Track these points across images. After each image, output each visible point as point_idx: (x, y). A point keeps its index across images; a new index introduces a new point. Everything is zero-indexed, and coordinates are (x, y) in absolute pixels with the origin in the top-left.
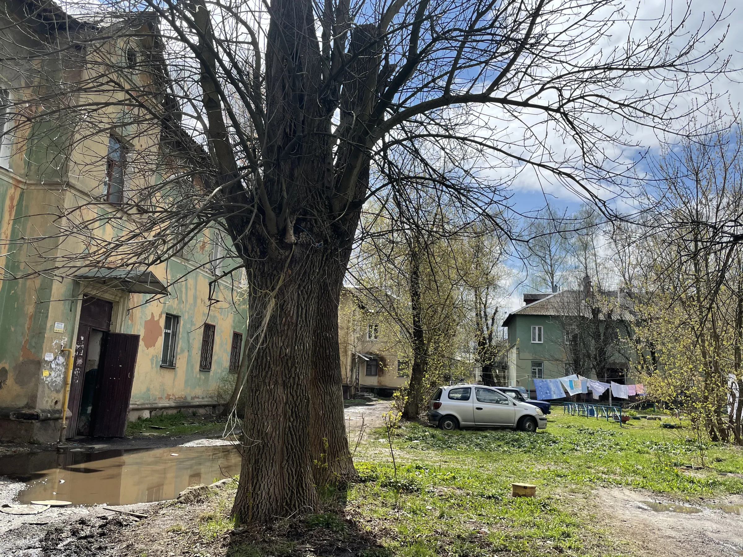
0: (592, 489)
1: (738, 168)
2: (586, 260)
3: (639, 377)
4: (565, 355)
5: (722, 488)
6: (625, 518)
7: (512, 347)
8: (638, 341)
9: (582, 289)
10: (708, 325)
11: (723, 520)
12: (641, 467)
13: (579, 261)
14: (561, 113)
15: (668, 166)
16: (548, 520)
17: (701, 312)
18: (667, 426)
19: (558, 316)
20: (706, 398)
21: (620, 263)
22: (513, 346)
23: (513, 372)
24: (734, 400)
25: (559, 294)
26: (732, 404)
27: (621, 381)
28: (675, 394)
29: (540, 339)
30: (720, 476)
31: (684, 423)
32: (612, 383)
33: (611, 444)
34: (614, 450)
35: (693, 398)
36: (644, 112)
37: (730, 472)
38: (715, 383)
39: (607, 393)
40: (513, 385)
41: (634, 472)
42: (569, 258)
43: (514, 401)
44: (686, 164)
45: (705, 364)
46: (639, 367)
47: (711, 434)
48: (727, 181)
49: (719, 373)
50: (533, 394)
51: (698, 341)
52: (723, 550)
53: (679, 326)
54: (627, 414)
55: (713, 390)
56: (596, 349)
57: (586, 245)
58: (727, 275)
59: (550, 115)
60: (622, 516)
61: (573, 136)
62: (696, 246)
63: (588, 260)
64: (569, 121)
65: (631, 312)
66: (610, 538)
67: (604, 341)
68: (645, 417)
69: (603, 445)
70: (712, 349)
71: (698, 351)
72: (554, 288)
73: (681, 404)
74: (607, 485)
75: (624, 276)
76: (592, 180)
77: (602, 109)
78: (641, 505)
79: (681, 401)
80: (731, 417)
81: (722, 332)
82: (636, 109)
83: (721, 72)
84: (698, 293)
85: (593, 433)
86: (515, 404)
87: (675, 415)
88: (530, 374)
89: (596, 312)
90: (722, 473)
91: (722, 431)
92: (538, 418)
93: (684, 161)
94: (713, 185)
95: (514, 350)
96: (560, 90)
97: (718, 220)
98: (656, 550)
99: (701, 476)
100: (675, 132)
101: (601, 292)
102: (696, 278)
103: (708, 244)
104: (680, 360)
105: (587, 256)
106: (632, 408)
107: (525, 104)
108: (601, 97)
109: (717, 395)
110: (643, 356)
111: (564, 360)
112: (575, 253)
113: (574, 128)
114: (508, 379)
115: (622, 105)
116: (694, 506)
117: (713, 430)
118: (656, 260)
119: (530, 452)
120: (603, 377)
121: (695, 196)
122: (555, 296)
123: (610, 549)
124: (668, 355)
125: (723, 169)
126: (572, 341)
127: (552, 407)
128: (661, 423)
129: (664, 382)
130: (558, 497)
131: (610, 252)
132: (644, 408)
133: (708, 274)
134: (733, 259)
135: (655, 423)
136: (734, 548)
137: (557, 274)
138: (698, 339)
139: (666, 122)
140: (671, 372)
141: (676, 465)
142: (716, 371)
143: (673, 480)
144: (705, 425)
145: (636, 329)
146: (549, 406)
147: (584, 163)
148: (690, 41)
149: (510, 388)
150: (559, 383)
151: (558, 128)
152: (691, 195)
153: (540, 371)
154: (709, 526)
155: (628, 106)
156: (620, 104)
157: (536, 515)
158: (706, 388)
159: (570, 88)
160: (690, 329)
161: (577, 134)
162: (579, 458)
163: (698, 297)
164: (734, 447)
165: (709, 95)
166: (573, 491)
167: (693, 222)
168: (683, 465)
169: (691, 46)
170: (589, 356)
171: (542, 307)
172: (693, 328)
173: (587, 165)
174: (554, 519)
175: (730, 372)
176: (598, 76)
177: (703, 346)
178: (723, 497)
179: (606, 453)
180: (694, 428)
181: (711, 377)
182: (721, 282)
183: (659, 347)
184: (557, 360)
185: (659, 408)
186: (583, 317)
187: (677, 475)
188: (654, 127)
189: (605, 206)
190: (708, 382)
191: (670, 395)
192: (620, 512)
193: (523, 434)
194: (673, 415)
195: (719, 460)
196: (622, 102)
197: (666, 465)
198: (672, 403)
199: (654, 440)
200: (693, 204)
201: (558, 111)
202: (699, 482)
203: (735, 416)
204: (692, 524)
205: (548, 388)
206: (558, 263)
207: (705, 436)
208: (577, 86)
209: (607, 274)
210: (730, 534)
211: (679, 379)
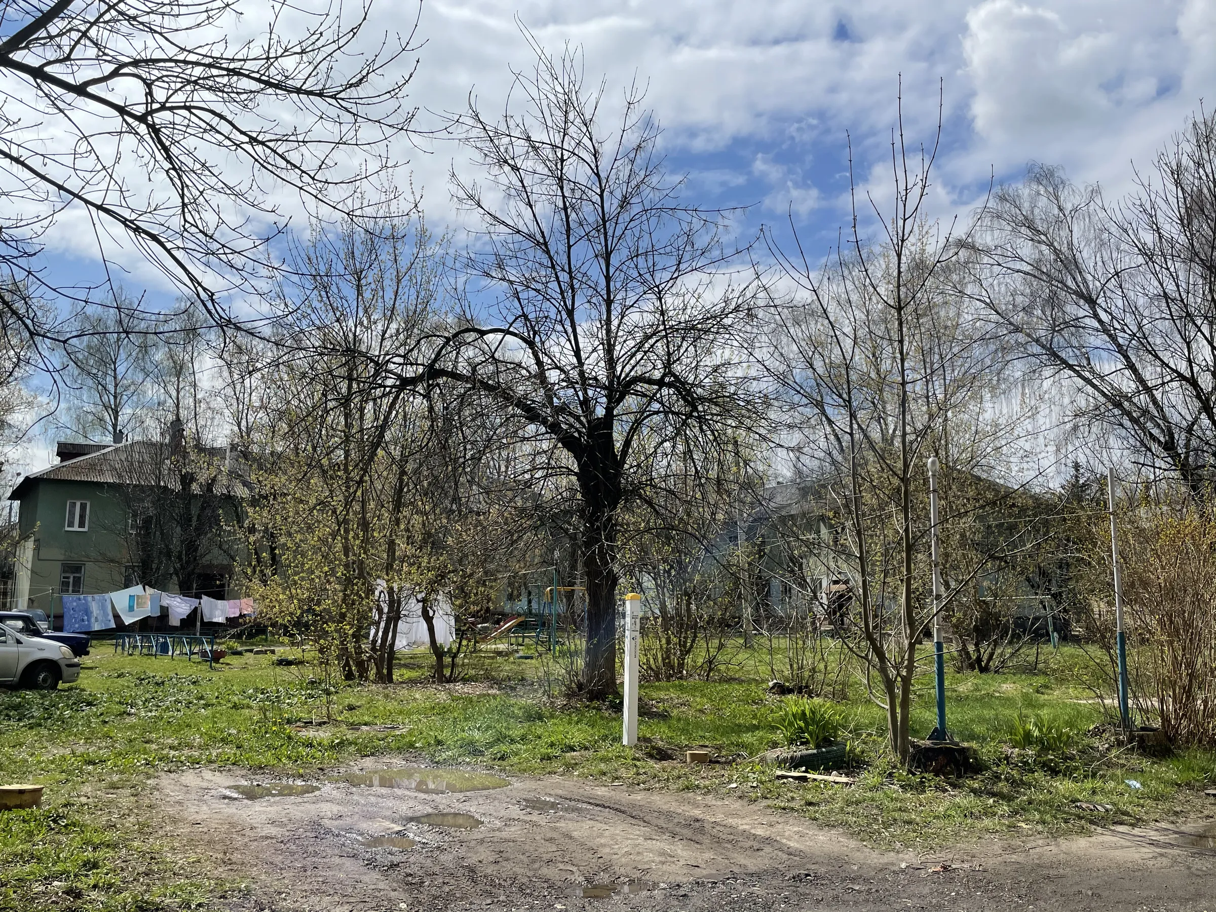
0: (148, 778)
1: (414, 281)
2: (178, 393)
3: (247, 588)
4: (127, 554)
5: (352, 749)
6: (199, 818)
7: (24, 537)
8: (252, 530)
9: (167, 441)
10: (357, 507)
11: (349, 797)
12: (235, 732)
13: (167, 392)
14: (148, 126)
15: (320, 259)
16: (60, 843)
17: (348, 487)
18: (285, 663)
19: (120, 486)
20: (343, 616)
21: (235, 404)
22: (28, 537)
23: (24, 583)
24: (380, 618)
25: (126, 446)
26: (378, 624)
27: (219, 595)
28: (299, 612)
29: (82, 525)
30: (351, 732)
31: (308, 656)
32: (205, 598)
33: (191, 698)
34: (193, 708)
35: (324, 617)
36: (288, 162)
37: (365, 724)
38: (357, 594)
39: (194, 615)
40: (21, 606)
41: (223, 740)
42: (149, 385)
43: (19, 636)
44: (344, 262)
45: (346, 566)
46: (249, 571)
47: (344, 670)
48: (398, 298)
49: (364, 578)
50: (57, 623)
51: (339, 530)
52: (343, 845)
53: (314, 508)
54: (223, 648)
55: (353, 604)
56: (182, 542)
57: (181, 368)
58: (388, 436)
59: (127, 123)
60: (195, 816)
61: (167, 172)
62: (350, 387)
63: (182, 394)
64: (161, 142)
65: (245, 484)
66: (169, 857)
67: (196, 529)
68: (251, 651)
69: (178, 701)
70: (357, 542)
71: (339, 546)
72: (118, 436)
73: (307, 626)
74: (175, 767)
75: (239, 425)
76: (194, 253)
77: (221, 138)
78: (228, 793)
79: (307, 622)
80: (374, 641)
81: (374, 517)
82: (275, 152)
83: (402, 129)
84: (346, 458)
85: (163, 683)
86: (19, 642)
87: (298, 644)
88: (57, 587)
89: (188, 480)
90: (354, 726)
91: (360, 664)
92: (62, 663)
93: (342, 255)
94: (380, 300)
95: (30, 544)
96: (149, 85)
97: (382, 353)
98: (243, 863)
99: (323, 735)
100: (331, 203)
101: (200, 448)
102: (345, 435)
103: (367, 385)
104: (311, 560)
105: (181, 386)
106: (233, 637)
107: (80, 90)
108: (221, 117)
109: (358, 610)
110: (256, 553)
111: (124, 560)
112: (160, 379)
113: (169, 158)
114: (12, 596)
115: (253, 140)
116: (309, 783)
117: (347, 664)
118: (289, 402)
119: (40, 725)
120: (190, 588)
121: (354, 312)
122: (116, 450)
123: (167, 875)
124: (294, 551)
125: (395, 280)
126: (141, 528)
127: (94, 642)
128: (275, 658)
129: (284, 593)
130: (84, 800)
131: (219, 384)
132: (251, 636)
133: (361, 430)
134: (397, 412)
135: (265, 659)
136: (360, 838)
137: (124, 411)
138: (339, 526)
139: (319, 185)
140: (296, 578)
141: (289, 722)
142: (361, 576)
143: (282, 745)
144: (338, 658)
145: (250, 510)
146: (87, 640)
147: (183, 222)
148: (363, 69)
149: (14, 612)
150: (109, 601)
151: (141, 151)
152: (348, 310)
153: (77, 582)
154: (328, 809)
155: (263, 143)
156: (250, 137)
157: (37, 839)
158: (344, 601)
159: (166, 86)
160: (330, 513)
161: (174, 169)
162: (132, 727)
163: (346, 465)
164: (374, 687)
165: (384, 160)
166: (113, 786)
167: (348, 349)
168: (299, 720)
169: (364, 77)
170: (169, 554)
171: (92, 466)
172: (334, 512)
173: (187, 225)
174: (70, 842)
175: (379, 577)
176: (217, 79)
177: (346, 539)
178: (352, 763)
179: (180, 714)
180: (321, 663)
181: (353, 584)
182: (378, 444)
183: (283, 540)
184: (112, 561)
185: (273, 635)
186: (166, 487)
187: (290, 738)
188: (301, 188)
189: (212, 300)
190: (348, 592)
191: (291, 614)
192: (193, 809)
193: (29, 695)
194: (293, 644)
195: (351, 708)
196: (254, 135)
197: (275, 723)
198: (294, 626)
199: (259, 685)
200: (351, 323)
201: (142, 119)
202: (320, 744)
203: (379, 641)
204: (302, 812)
205: (87, 612)
206: (128, 393)
207: (336, 673)
208: (179, 85)
209: (213, 419)
210: (356, 817)
211: (307, 589)
